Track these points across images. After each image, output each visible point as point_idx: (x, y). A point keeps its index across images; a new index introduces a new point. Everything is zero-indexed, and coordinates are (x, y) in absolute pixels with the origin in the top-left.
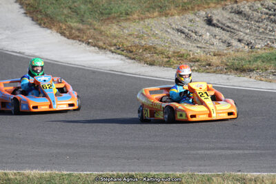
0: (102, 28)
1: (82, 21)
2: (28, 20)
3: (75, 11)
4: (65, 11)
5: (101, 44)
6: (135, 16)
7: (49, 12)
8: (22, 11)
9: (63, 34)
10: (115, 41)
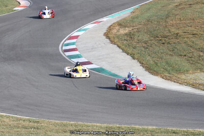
0: (179, 76)
1: (169, 74)
2: (147, 73)
3: (166, 70)
4: (162, 70)
5: (180, 82)
6: (191, 72)
7: (155, 69)
8: (144, 69)
9: (163, 78)
10: (185, 81)
